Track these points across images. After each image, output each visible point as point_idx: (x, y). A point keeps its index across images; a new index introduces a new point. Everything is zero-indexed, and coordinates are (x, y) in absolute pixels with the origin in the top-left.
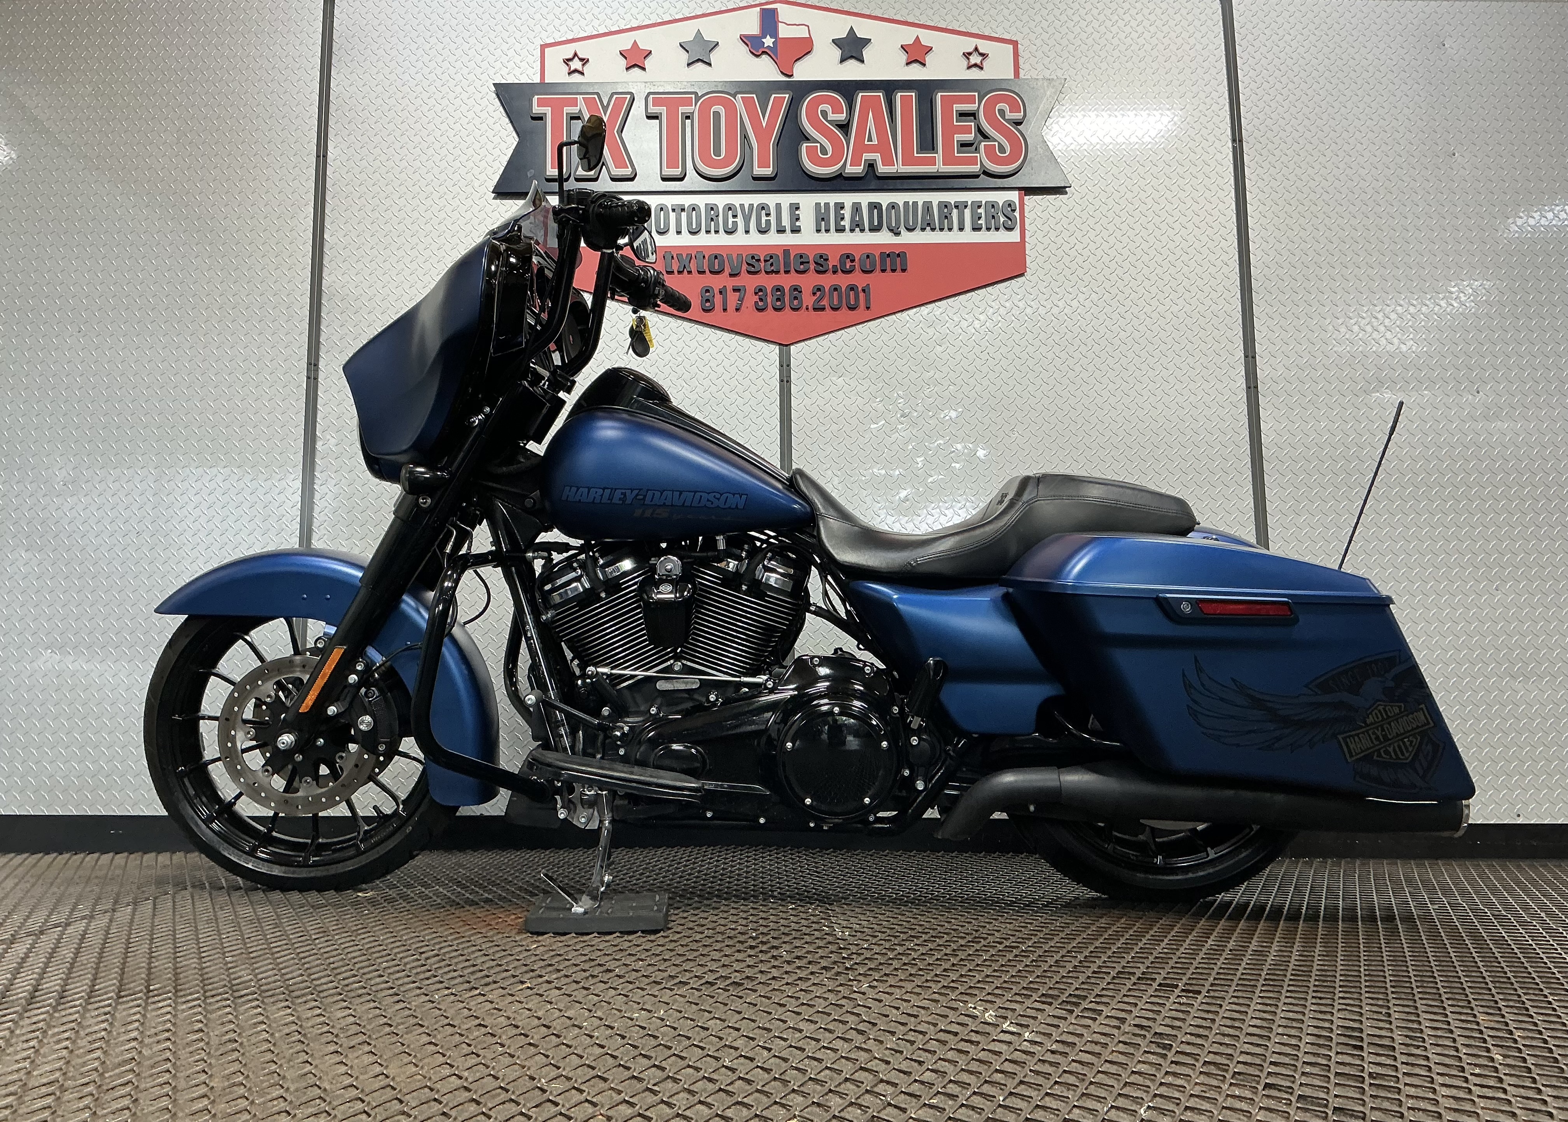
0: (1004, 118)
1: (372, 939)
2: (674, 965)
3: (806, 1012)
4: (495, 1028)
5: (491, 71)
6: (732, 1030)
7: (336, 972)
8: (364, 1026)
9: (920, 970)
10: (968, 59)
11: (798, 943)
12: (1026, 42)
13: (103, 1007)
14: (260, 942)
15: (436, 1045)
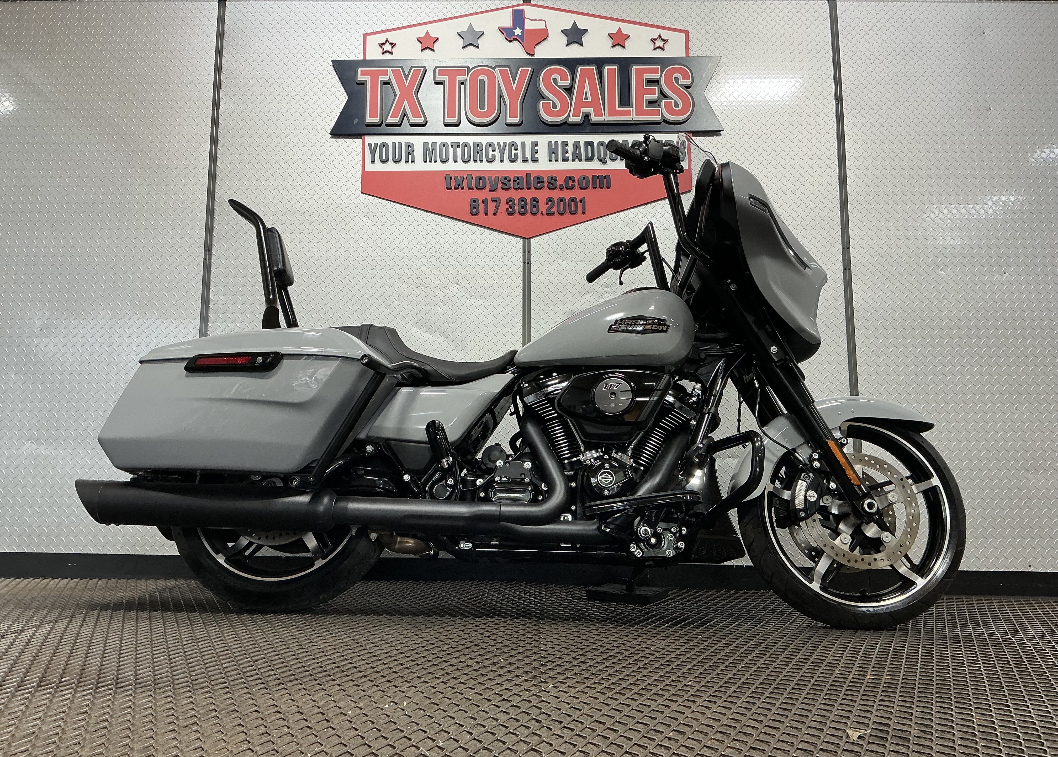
0: (678, 84)
1: (223, 645)
2: (423, 668)
3: (505, 706)
4: (287, 714)
5: (330, 52)
6: (450, 719)
7: (191, 669)
8: (198, 711)
9: (593, 674)
10: (654, 43)
11: (513, 653)
12: (694, 32)
13: (26, 693)
14: (147, 646)
15: (243, 726)
